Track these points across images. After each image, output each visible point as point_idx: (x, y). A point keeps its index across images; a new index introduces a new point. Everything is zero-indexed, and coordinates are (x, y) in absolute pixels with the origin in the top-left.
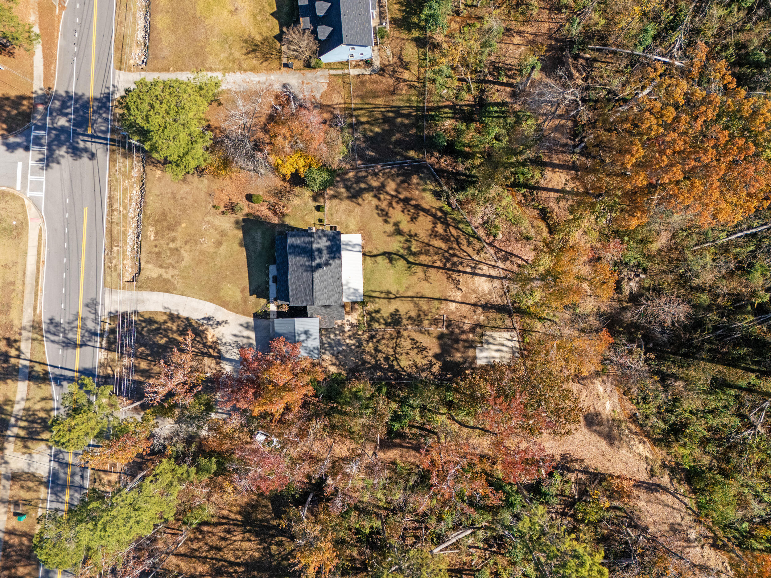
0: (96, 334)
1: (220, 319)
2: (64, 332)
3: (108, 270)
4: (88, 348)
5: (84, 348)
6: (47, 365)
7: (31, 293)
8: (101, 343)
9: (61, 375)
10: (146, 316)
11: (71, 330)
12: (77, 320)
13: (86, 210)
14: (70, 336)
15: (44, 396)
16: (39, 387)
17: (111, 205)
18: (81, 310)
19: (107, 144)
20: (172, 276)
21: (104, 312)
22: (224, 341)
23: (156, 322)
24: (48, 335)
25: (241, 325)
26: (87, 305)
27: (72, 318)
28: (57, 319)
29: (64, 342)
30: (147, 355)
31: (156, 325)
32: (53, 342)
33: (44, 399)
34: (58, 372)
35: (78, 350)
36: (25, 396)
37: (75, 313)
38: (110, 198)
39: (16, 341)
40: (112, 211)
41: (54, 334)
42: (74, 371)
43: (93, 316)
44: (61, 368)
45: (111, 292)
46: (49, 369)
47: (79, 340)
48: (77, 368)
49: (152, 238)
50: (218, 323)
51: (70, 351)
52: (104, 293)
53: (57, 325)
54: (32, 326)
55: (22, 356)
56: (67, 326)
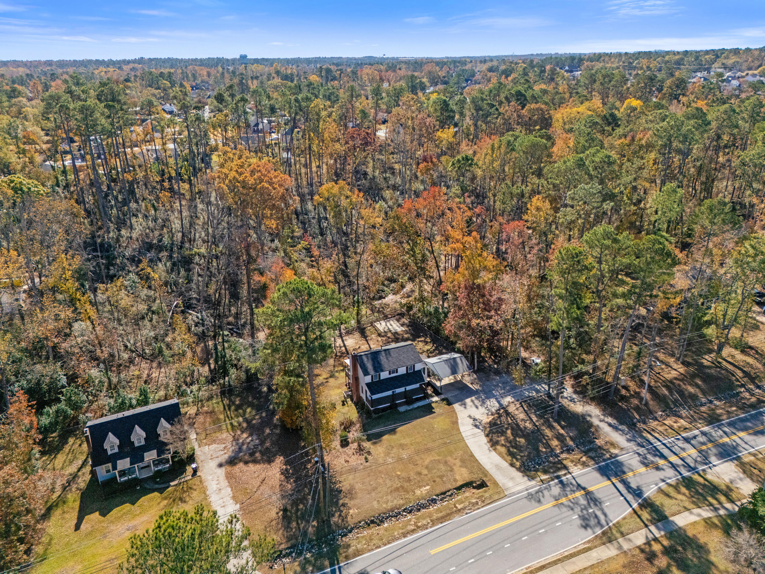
0: (561, 482)
1: (471, 421)
2: (586, 509)
3: (487, 502)
4: (579, 482)
5: (583, 485)
6: (633, 509)
7: (574, 563)
8: (565, 475)
9: (629, 492)
10: (509, 458)
11: (577, 504)
12: (562, 504)
13: (433, 552)
14: (583, 502)
15: (665, 498)
16: (662, 505)
17: (413, 531)
18: (548, 504)
19: (340, 568)
20: (456, 459)
21: (533, 485)
22: (487, 412)
23: (509, 451)
24: (603, 522)
25: (465, 408)
26: (539, 501)
27: (564, 509)
28: (579, 522)
29: (596, 505)
30: (543, 444)
31: (511, 449)
32: (605, 515)
33: (668, 495)
34: (630, 497)
35: (590, 489)
36: (687, 513)
37: (556, 508)
38: (405, 535)
39: (642, 551)
40: (418, 527)
41: (596, 517)
42: (613, 484)
43: (546, 492)
44: (622, 495)
45: (507, 489)
46: (635, 505)
47: (579, 494)
48: (609, 483)
49: (428, 487)
50: (475, 420)
51: (598, 495)
52: (514, 494)
53: (583, 518)
54: (610, 541)
55: (650, 536)
56: (578, 510)
